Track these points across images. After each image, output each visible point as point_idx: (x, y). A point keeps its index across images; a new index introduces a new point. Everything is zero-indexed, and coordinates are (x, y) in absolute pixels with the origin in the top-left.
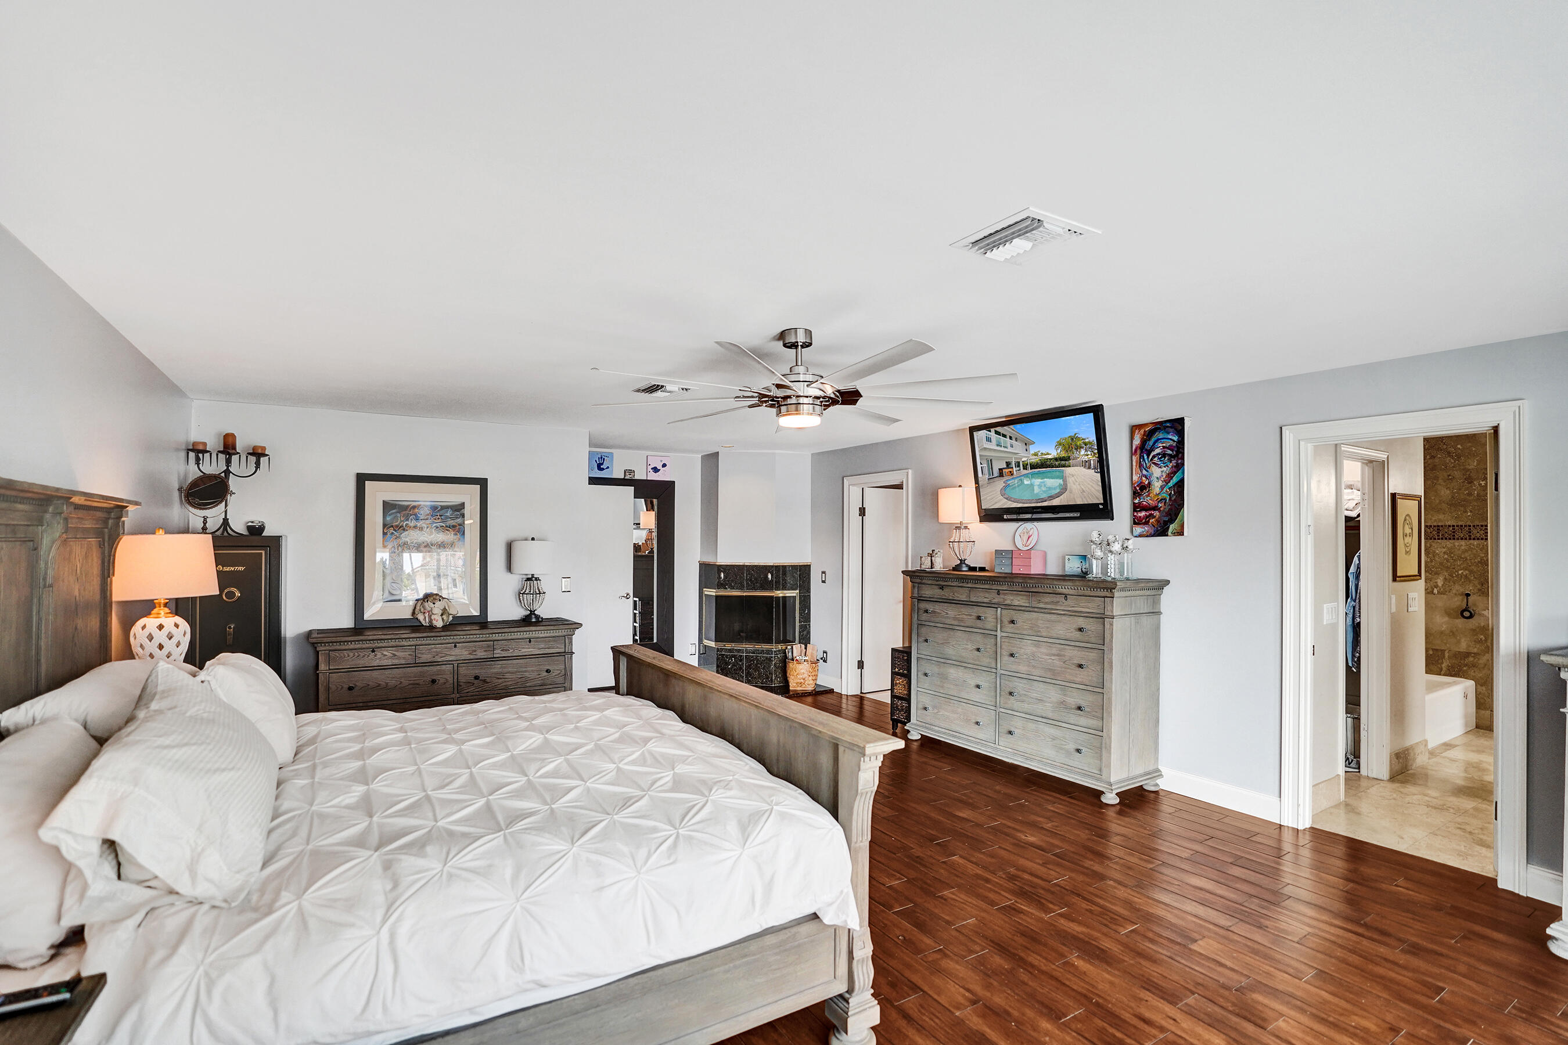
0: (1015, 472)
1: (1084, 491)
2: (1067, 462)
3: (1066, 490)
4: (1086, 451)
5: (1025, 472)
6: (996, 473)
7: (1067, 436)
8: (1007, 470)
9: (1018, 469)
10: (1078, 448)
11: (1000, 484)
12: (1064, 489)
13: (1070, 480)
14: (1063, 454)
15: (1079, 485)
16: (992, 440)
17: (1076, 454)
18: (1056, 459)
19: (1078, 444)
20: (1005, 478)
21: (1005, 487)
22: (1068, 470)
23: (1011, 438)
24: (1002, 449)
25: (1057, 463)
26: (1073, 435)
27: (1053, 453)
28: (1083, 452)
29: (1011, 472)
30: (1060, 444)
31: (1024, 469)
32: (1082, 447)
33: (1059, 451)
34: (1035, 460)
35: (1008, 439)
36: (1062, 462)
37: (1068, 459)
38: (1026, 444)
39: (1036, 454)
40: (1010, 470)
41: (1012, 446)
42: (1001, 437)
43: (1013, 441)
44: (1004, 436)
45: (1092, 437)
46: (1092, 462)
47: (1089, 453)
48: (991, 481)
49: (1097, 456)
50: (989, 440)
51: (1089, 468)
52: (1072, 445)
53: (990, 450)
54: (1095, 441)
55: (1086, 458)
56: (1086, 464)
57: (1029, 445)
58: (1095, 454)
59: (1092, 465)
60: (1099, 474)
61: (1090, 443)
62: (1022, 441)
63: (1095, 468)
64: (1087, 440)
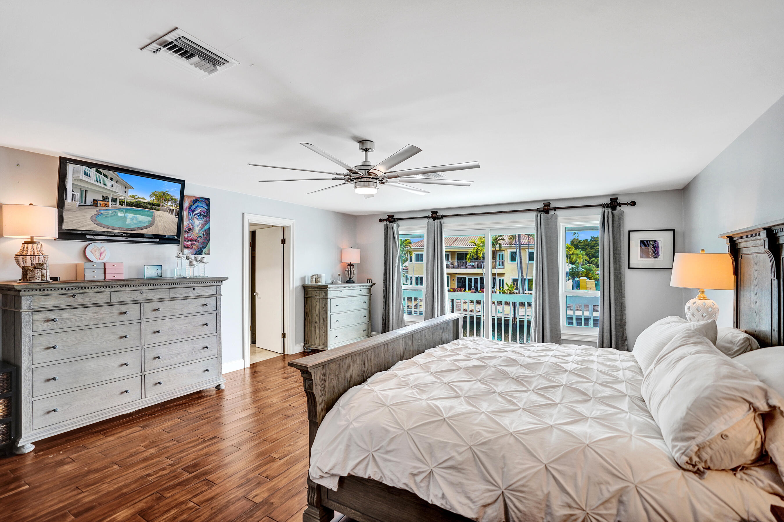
0: (110, 205)
1: (166, 227)
2: (157, 207)
3: (153, 225)
4: (172, 203)
5: (121, 207)
6: (89, 201)
7: (160, 191)
8: (102, 202)
9: (115, 203)
10: (167, 200)
11: (93, 211)
12: (151, 224)
13: (157, 220)
14: (155, 202)
15: (163, 223)
16: (92, 175)
17: (164, 203)
18: (149, 204)
19: (167, 198)
20: (98, 208)
21: (97, 215)
22: (157, 213)
23: (112, 179)
24: (101, 185)
25: (149, 206)
26: (165, 191)
27: (148, 199)
28: (169, 203)
29: (106, 204)
30: (154, 195)
31: (120, 204)
32: (169, 200)
33: (152, 199)
34: (131, 200)
35: (109, 180)
36: (153, 206)
37: (159, 205)
38: (126, 188)
39: (133, 197)
40: (106, 203)
41: (111, 185)
42: (102, 176)
43: (114, 183)
44: (106, 176)
45: (178, 197)
46: (174, 211)
47: (173, 205)
48: (81, 207)
49: (178, 208)
50: (87, 174)
51: (172, 214)
52: (163, 197)
53: (87, 182)
54: (179, 200)
55: (171, 208)
56: (171, 211)
57: (128, 189)
58: (177, 206)
59: (174, 213)
60: (177, 219)
61: (175, 199)
62: (122, 184)
63: (175, 215)
64: (173, 197)
